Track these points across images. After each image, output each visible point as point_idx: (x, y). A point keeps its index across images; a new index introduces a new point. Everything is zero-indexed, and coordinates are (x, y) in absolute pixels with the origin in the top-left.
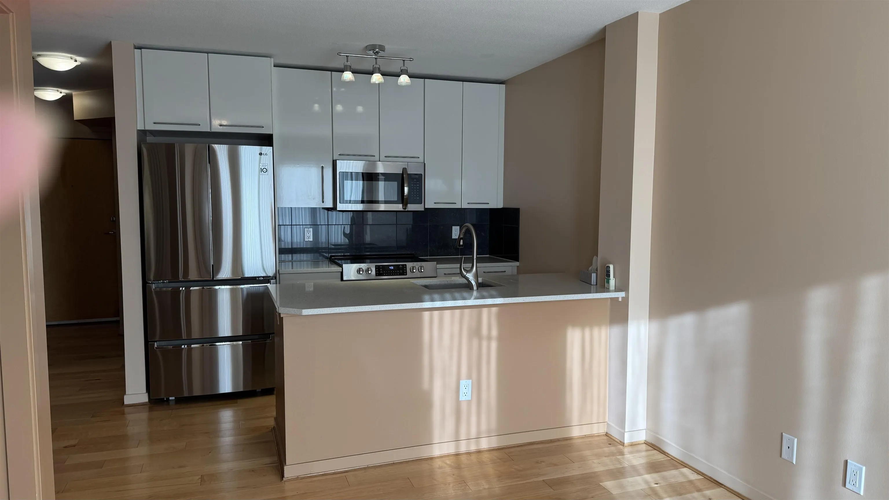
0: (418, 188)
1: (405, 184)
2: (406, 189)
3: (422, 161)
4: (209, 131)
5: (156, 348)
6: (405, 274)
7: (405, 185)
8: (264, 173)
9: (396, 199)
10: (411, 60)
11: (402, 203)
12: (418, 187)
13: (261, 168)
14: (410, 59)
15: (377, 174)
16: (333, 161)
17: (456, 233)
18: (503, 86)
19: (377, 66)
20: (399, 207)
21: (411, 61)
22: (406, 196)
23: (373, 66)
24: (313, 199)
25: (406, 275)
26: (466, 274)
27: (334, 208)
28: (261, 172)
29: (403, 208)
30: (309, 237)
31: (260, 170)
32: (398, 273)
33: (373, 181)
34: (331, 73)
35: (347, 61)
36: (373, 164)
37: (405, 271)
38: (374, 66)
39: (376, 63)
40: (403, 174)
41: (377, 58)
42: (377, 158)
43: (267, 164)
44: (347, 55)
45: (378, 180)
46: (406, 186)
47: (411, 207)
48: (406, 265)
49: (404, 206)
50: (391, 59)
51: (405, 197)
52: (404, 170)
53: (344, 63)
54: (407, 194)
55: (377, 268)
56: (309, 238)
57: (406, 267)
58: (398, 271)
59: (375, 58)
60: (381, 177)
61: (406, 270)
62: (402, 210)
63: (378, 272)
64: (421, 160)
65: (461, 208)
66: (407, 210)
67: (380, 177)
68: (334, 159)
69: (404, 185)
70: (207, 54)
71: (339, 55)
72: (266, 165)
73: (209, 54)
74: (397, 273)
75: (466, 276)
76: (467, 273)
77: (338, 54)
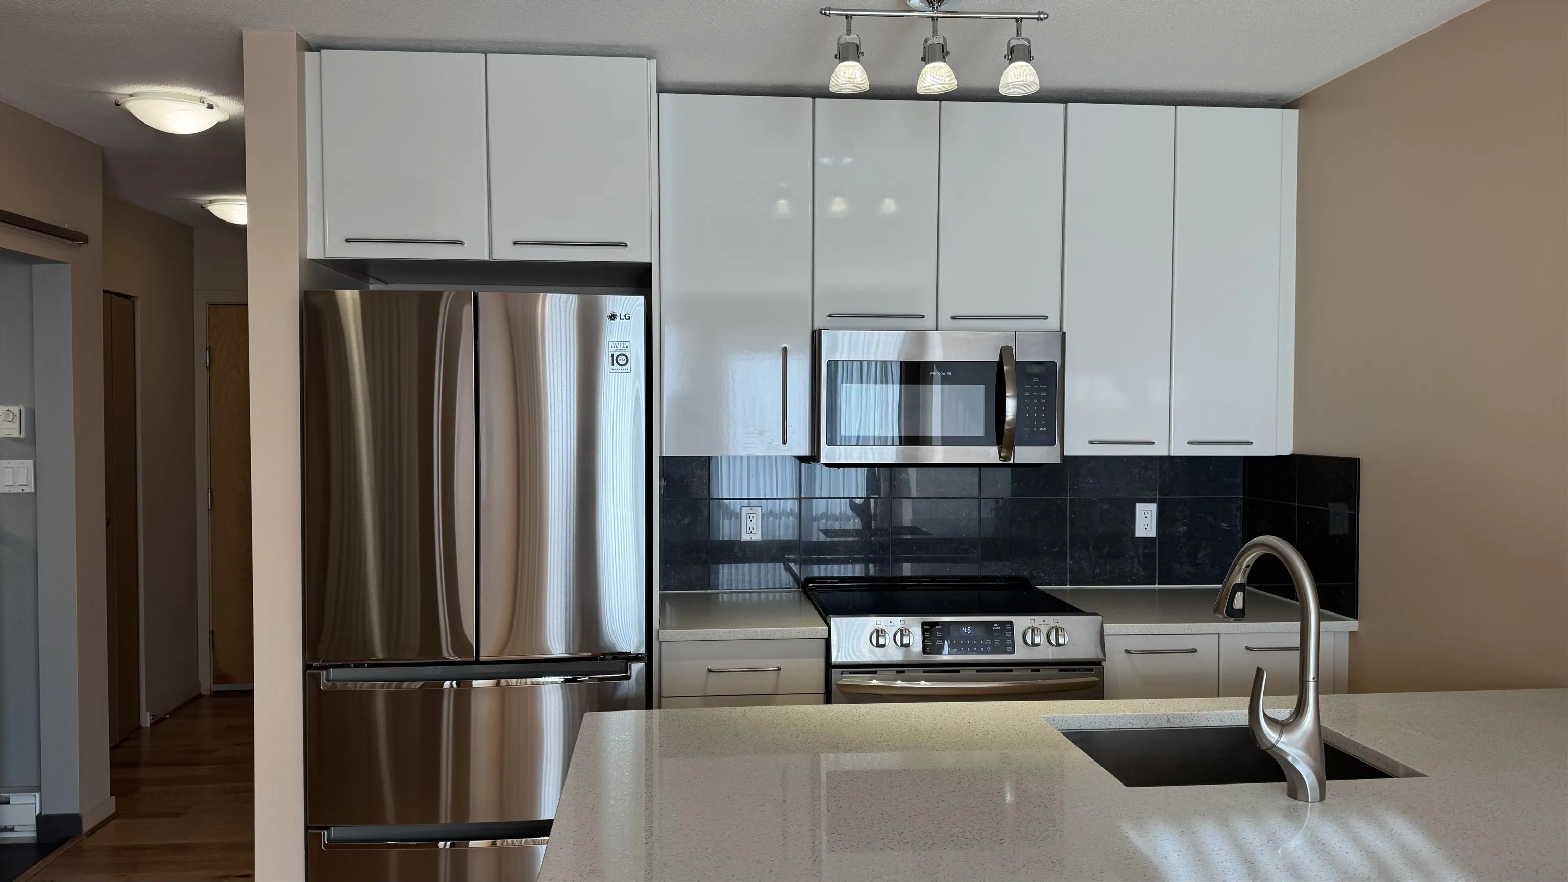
0: (1044, 401)
1: (1006, 391)
2: (1011, 406)
3: (1057, 327)
4: (486, 258)
5: (325, 846)
6: (1009, 649)
7: (1007, 394)
8: (622, 368)
9: (979, 431)
10: (1042, 16)
11: (999, 442)
12: (1043, 397)
13: (613, 355)
14: (1039, 13)
15: (929, 365)
16: (813, 332)
17: (1147, 521)
18: (1292, 115)
19: (938, 40)
20: (990, 454)
21: (1041, 19)
22: (1009, 423)
23: (926, 41)
24: (760, 434)
25: (1013, 652)
26: (1277, 741)
27: (813, 458)
28: (613, 365)
29: (1000, 457)
30: (751, 529)
31: (611, 358)
32: (988, 645)
33: (919, 384)
34: (814, 101)
35: (849, 31)
36: (920, 337)
37: (1008, 641)
38: (929, 43)
39: (935, 32)
40: (1000, 364)
41: (937, 17)
42: (930, 321)
43: (628, 344)
44: (849, 13)
45: (929, 381)
46: (1009, 396)
47: (1025, 454)
48: (1011, 623)
49: (1003, 450)
50: (980, 18)
51: (1006, 427)
52: (1006, 352)
53: (840, 37)
54: (1013, 419)
55: (927, 628)
56: (751, 532)
57: (1012, 630)
58: (988, 642)
59: (932, 17)
60: (936, 374)
61: (1012, 637)
62: (998, 461)
63: (928, 642)
64: (1053, 323)
65: (1169, 457)
66: (1011, 462)
67: (934, 373)
68: (816, 328)
69: (1005, 393)
70: (484, 55)
71: (825, 14)
72: (627, 347)
73: (489, 55)
74: (986, 646)
75: (1279, 745)
76: (1280, 735)
77: (821, 13)
